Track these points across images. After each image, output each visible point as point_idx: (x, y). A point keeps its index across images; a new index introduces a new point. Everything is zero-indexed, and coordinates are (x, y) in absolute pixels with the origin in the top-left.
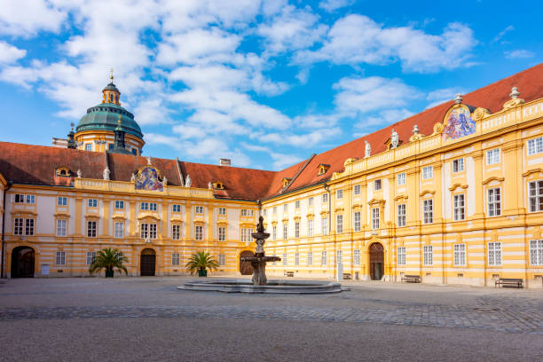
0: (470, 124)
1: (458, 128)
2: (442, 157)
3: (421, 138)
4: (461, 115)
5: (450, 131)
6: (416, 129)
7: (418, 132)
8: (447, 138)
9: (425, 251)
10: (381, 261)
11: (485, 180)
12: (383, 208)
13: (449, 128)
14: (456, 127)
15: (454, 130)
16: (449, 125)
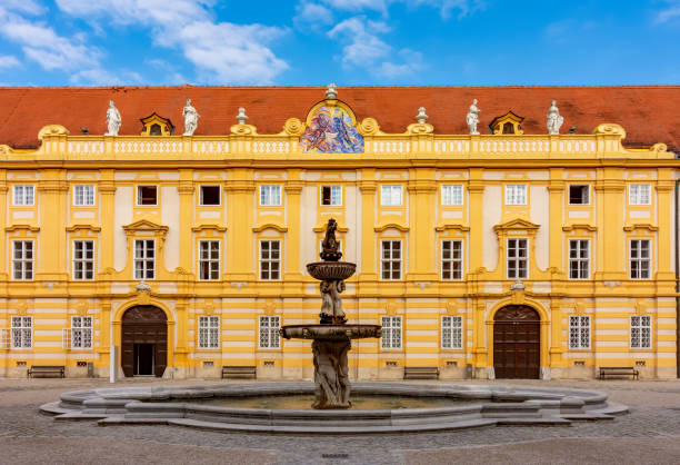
0: (352, 137)
1: (330, 137)
2: (303, 176)
3: (254, 134)
4: (338, 120)
5: (316, 137)
6: (242, 115)
7: (247, 122)
8: (309, 148)
9: (262, 324)
10: (153, 342)
11: (380, 226)
12: (164, 240)
13: (315, 133)
14: (328, 134)
15: (324, 139)
16: (314, 128)
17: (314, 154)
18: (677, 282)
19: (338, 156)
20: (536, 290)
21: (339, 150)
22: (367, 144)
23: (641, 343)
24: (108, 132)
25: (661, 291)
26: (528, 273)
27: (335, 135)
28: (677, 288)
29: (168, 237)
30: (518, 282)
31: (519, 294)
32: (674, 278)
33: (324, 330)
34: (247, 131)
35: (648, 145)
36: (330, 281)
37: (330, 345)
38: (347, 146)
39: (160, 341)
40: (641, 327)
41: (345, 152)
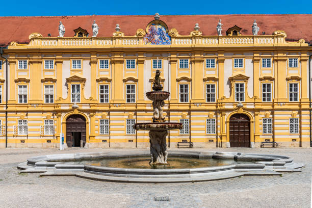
0: (166, 37)
1: (157, 37)
3: (123, 36)
4: (160, 30)
6: (118, 27)
7: (120, 31)
9: (128, 123)
10: (80, 131)
11: (179, 78)
12: (84, 85)
13: (150, 36)
14: (155, 36)
15: (154, 38)
16: (150, 33)
17: (150, 45)
18: (310, 103)
19: (160, 46)
20: (248, 107)
21: (161, 43)
22: (173, 40)
23: (294, 131)
24: (59, 35)
25: (303, 107)
26: (244, 99)
27: (159, 36)
28: (310, 105)
29: (86, 84)
30: (240, 103)
31: (241, 109)
32: (309, 101)
33: (155, 126)
34: (120, 35)
35: (297, 40)
36: (157, 101)
37: (158, 133)
38: (164, 41)
39: (83, 131)
40: (294, 123)
41: (163, 44)
